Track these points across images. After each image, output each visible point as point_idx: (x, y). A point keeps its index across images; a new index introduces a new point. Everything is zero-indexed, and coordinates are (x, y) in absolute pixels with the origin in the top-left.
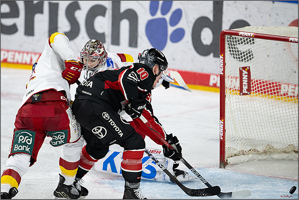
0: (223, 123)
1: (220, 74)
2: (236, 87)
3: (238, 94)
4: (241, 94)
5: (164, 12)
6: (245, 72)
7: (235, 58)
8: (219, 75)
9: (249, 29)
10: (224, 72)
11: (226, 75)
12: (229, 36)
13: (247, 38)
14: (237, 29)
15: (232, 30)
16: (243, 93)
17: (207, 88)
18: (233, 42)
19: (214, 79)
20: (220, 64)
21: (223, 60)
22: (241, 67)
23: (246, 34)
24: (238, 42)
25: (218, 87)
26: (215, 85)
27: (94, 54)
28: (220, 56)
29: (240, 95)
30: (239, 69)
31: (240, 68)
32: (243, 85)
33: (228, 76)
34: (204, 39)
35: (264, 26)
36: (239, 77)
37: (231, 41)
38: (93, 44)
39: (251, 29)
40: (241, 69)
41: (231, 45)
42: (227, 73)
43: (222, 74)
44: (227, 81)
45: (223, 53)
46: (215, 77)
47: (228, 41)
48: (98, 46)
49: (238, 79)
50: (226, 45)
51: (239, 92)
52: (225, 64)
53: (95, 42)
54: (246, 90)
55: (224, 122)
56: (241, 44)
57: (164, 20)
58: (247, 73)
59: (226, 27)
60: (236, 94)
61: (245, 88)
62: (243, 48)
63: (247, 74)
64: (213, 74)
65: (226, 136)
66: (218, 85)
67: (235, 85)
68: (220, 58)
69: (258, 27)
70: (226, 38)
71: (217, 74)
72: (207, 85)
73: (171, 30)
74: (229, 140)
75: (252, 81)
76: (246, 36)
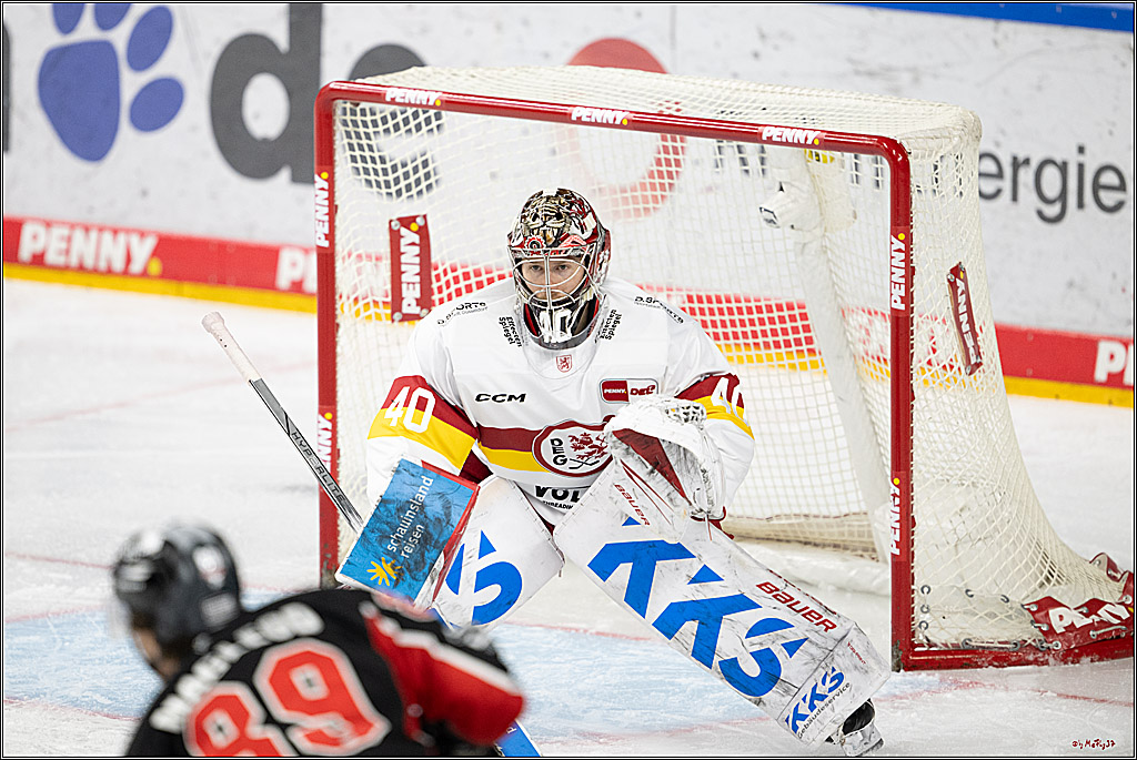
0: (329, 426)
1: (318, 247)
2: (375, 292)
3: (383, 317)
4: (397, 316)
5: (106, 21)
6: (409, 236)
7: (371, 186)
8: (312, 249)
9: (424, 80)
10: (330, 236)
11: (338, 248)
12: (348, 106)
13: (414, 109)
14: (379, 79)
15: (357, 81)
16: (404, 315)
17: (268, 296)
18: (365, 124)
19: (294, 265)
20: (318, 208)
21: (326, 194)
22: (394, 218)
23: (411, 97)
24: (383, 124)
25: (312, 295)
26: (297, 287)
27: (568, 242)
28: (317, 177)
29: (393, 321)
30: (388, 226)
31: (391, 221)
32: (401, 283)
33: (346, 253)
34: (257, 116)
35: (476, 65)
36: (389, 255)
37: (355, 123)
38: (553, 206)
39: (429, 76)
40: (393, 224)
41: (358, 136)
42: (343, 240)
43: (326, 244)
44: (344, 269)
45: (328, 168)
46: (299, 256)
47: (345, 123)
48: (573, 208)
49: (384, 262)
50: (337, 137)
51: (389, 311)
52: (336, 206)
53: (556, 196)
54: (414, 303)
55: (334, 421)
56: (396, 131)
57: (107, 47)
58: (416, 238)
59: (334, 70)
60: (378, 317)
61: (411, 294)
62: (397, 147)
63: (417, 242)
64: (291, 246)
65: (340, 474)
66: (312, 284)
67: (375, 287)
68: (318, 186)
69: (455, 71)
70: (339, 112)
71: (307, 246)
72: (268, 284)
73: (131, 83)
74: (355, 488)
75: (436, 269)
76: (410, 105)
